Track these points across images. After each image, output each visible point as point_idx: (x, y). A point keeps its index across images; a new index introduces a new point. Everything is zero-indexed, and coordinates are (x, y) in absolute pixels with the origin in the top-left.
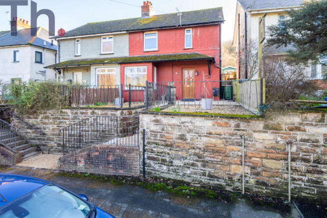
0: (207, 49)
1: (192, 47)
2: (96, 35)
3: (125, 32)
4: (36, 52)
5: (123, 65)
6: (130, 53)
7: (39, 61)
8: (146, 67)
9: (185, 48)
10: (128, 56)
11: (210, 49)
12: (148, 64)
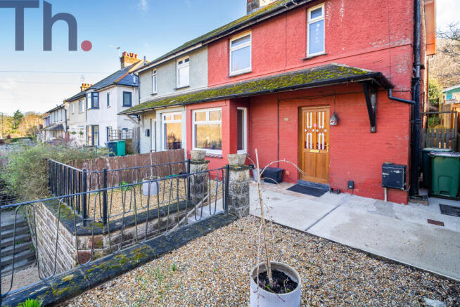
0: (369, 49)
1: (323, 52)
2: (169, 59)
3: (200, 45)
4: (124, 93)
5: (190, 108)
6: (209, 82)
7: (129, 104)
8: (220, 109)
9: (309, 56)
10: (206, 88)
11: (376, 47)
12: (223, 103)
